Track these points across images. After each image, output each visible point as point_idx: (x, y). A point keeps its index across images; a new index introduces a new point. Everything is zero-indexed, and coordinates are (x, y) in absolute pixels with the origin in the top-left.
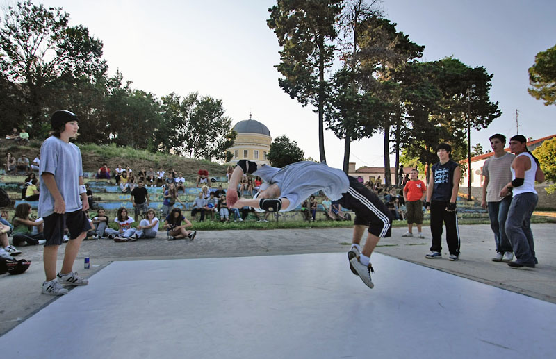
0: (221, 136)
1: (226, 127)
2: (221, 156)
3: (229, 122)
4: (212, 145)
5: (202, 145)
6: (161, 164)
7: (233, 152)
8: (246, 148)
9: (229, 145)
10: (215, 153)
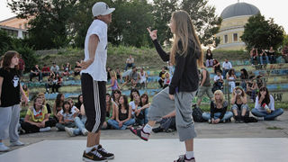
0: (207, 24)
1: (212, 15)
2: (209, 43)
3: (213, 10)
4: (199, 33)
10: (201, 40)
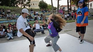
0: (27, 1)
2: (28, 6)
4: (25, 3)
5: (22, 3)
6: (12, 10)
7: (31, 5)
8: (34, 3)
9: (29, 3)
10: (26, 5)
